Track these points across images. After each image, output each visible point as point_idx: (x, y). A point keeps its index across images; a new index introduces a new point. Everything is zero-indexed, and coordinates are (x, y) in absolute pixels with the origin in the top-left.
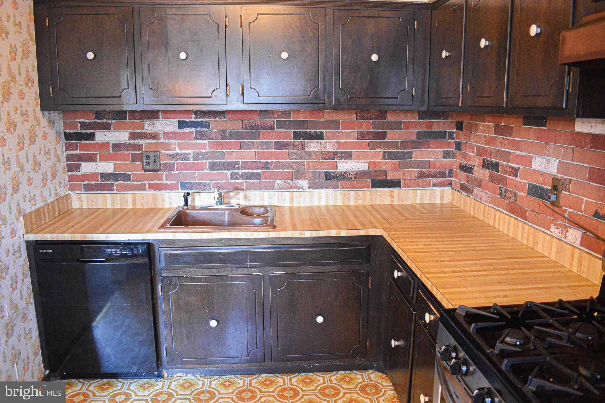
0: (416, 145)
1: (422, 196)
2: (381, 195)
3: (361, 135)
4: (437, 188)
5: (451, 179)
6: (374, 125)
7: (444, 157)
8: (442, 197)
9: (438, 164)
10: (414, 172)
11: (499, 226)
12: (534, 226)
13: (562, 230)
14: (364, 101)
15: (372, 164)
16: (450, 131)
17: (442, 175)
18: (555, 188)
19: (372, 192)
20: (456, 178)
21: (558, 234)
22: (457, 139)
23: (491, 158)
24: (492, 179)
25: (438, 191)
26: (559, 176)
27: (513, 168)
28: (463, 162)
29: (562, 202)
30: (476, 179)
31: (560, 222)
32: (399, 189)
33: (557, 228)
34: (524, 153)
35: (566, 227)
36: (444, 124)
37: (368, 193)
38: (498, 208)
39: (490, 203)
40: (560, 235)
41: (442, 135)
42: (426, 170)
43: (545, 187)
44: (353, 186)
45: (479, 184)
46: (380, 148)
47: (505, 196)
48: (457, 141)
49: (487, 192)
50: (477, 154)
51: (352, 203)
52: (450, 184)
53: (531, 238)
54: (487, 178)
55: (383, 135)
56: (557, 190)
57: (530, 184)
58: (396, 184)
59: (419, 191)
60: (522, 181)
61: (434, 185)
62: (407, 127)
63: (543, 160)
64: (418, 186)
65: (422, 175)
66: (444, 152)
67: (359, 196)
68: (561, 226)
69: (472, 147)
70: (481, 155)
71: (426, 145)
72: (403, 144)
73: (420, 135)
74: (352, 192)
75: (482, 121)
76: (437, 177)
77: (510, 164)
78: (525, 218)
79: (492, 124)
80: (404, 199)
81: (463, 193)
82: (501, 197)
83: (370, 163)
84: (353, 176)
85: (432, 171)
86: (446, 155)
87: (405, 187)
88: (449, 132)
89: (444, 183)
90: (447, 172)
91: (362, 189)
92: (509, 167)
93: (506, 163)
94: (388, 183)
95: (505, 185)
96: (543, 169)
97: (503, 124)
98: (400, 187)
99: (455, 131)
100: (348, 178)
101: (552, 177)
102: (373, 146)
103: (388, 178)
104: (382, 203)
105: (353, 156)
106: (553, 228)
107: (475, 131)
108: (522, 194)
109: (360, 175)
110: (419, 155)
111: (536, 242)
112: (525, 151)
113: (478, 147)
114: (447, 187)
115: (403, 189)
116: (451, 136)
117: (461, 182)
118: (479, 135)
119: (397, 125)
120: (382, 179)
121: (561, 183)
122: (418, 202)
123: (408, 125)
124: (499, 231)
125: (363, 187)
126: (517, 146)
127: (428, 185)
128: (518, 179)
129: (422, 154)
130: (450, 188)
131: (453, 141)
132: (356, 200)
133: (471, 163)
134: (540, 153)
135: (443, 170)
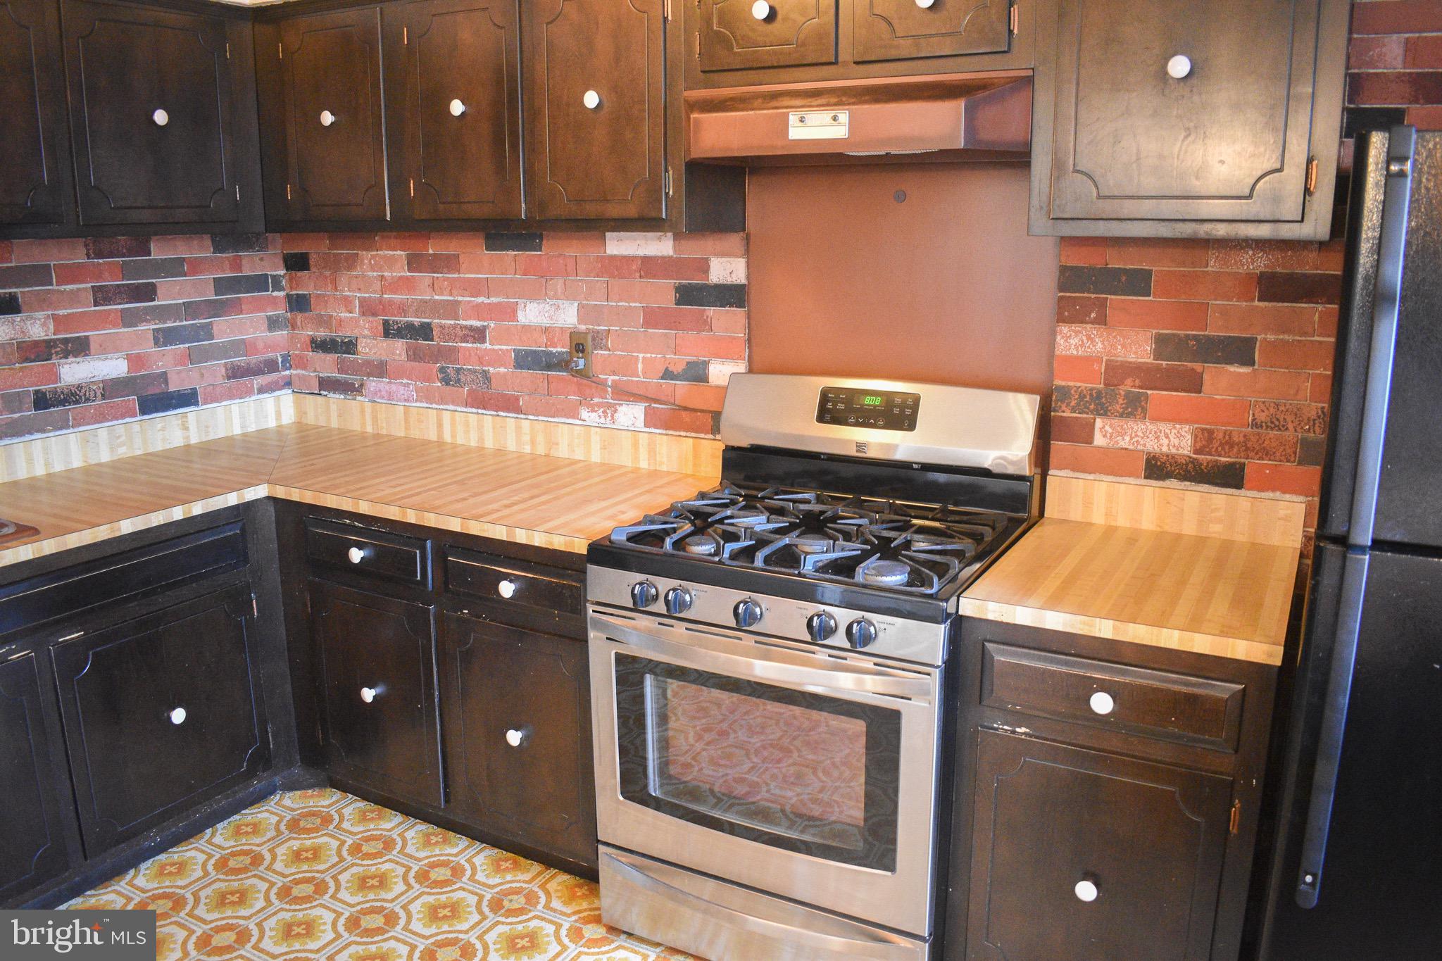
0: (216, 309)
1: (243, 416)
2: (163, 429)
3: (102, 296)
4: (266, 395)
5: (287, 372)
6: (125, 271)
7: (270, 328)
8: (278, 414)
9: (260, 345)
10: (217, 367)
11: (454, 436)
12: (540, 418)
13: (604, 412)
14: (146, 215)
15: (135, 361)
16: (275, 273)
17: (271, 366)
18: (579, 348)
19: (143, 423)
20: (304, 368)
21: (598, 421)
22: (292, 289)
23: (405, 317)
24: (415, 355)
25: (268, 400)
26: (583, 327)
27: (471, 328)
28: (322, 333)
29: (596, 368)
30: (368, 363)
31: (596, 400)
32: (196, 409)
33: (593, 411)
34: (494, 300)
35: (609, 406)
36: (261, 259)
37: (136, 427)
38: (441, 407)
39: (416, 401)
40: (602, 420)
41: (259, 283)
42: (241, 360)
43: (554, 350)
44: (101, 417)
45: (380, 369)
46: (146, 321)
47: (458, 381)
48: (294, 292)
49: (405, 381)
50: (363, 314)
51: (105, 457)
52: (288, 384)
53: (540, 438)
54: (400, 355)
55: (148, 293)
56: (583, 351)
57: (517, 352)
58: (187, 399)
59: (235, 406)
60: (496, 347)
61: (261, 390)
62: (194, 272)
63: (542, 306)
64: (231, 397)
65: (235, 373)
66: (269, 318)
67: (119, 437)
68: (600, 405)
69: (347, 302)
70: (374, 314)
71: (235, 307)
72: (191, 309)
73: (221, 286)
74: (102, 432)
75: (367, 249)
76: (263, 373)
77: (461, 322)
78: (518, 410)
79: (399, 252)
80: (210, 429)
81: (331, 395)
82: (447, 384)
83: (129, 358)
84: (99, 394)
85: (254, 359)
86: (273, 324)
87: (205, 403)
88: (273, 277)
89: (276, 383)
90: (280, 360)
91: (120, 421)
92: (461, 327)
93: (452, 322)
94: (172, 398)
95: (456, 361)
96: (545, 321)
97: (431, 252)
98: (196, 404)
99: (282, 272)
100: (87, 400)
101: (569, 331)
102: (129, 319)
103: (171, 390)
104: (168, 447)
105: (93, 346)
106: (584, 413)
107: (349, 268)
108: (502, 370)
109: (112, 388)
110: (226, 329)
111: (552, 443)
112: (497, 295)
113: (363, 302)
114: (284, 392)
115: (204, 407)
116: (277, 286)
117: (321, 375)
118: (364, 276)
119: (174, 268)
120: (157, 391)
121: (590, 339)
122: (237, 431)
123: (196, 267)
124: (454, 446)
125: (123, 417)
126: (475, 288)
127: (248, 392)
128: (487, 345)
129: (229, 327)
130: (290, 391)
131: (282, 294)
132: (112, 449)
133: (346, 333)
134: (534, 296)
135: (270, 355)
